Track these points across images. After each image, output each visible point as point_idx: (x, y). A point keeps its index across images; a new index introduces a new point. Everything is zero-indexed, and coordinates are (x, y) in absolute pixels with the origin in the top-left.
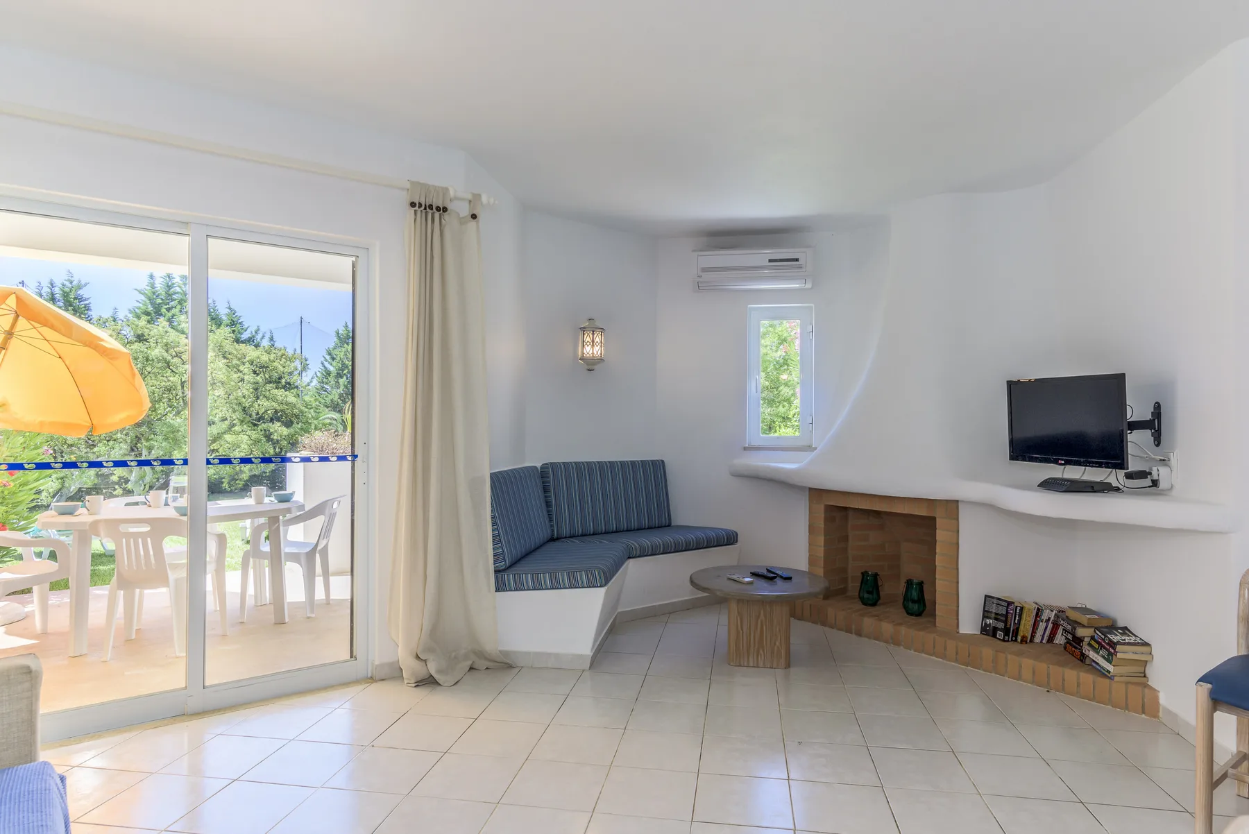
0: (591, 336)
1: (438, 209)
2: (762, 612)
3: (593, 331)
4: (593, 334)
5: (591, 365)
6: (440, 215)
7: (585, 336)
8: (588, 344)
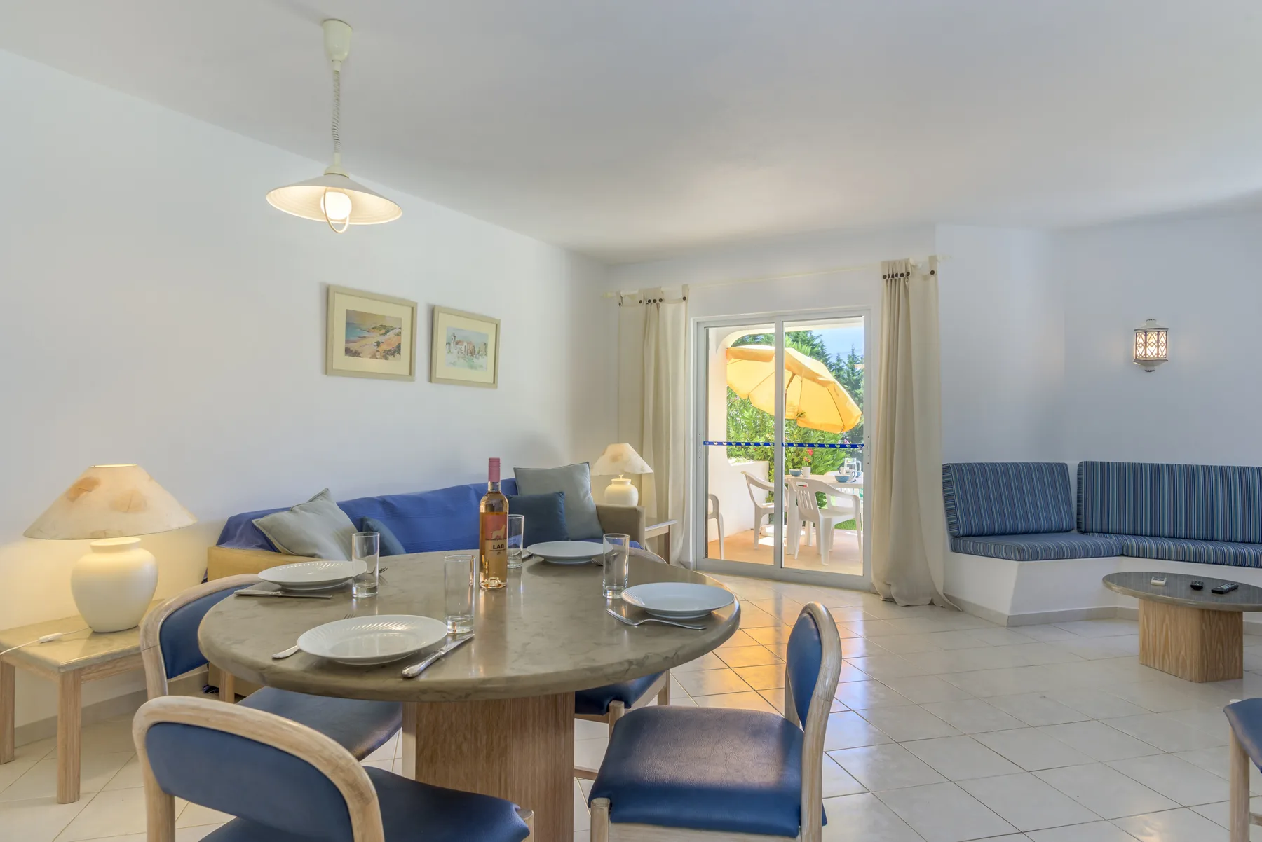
0: (1144, 337)
1: (902, 275)
2: (1167, 616)
3: (1158, 332)
4: (1158, 334)
5: (1148, 365)
6: (904, 279)
7: (1138, 338)
8: (1152, 344)
